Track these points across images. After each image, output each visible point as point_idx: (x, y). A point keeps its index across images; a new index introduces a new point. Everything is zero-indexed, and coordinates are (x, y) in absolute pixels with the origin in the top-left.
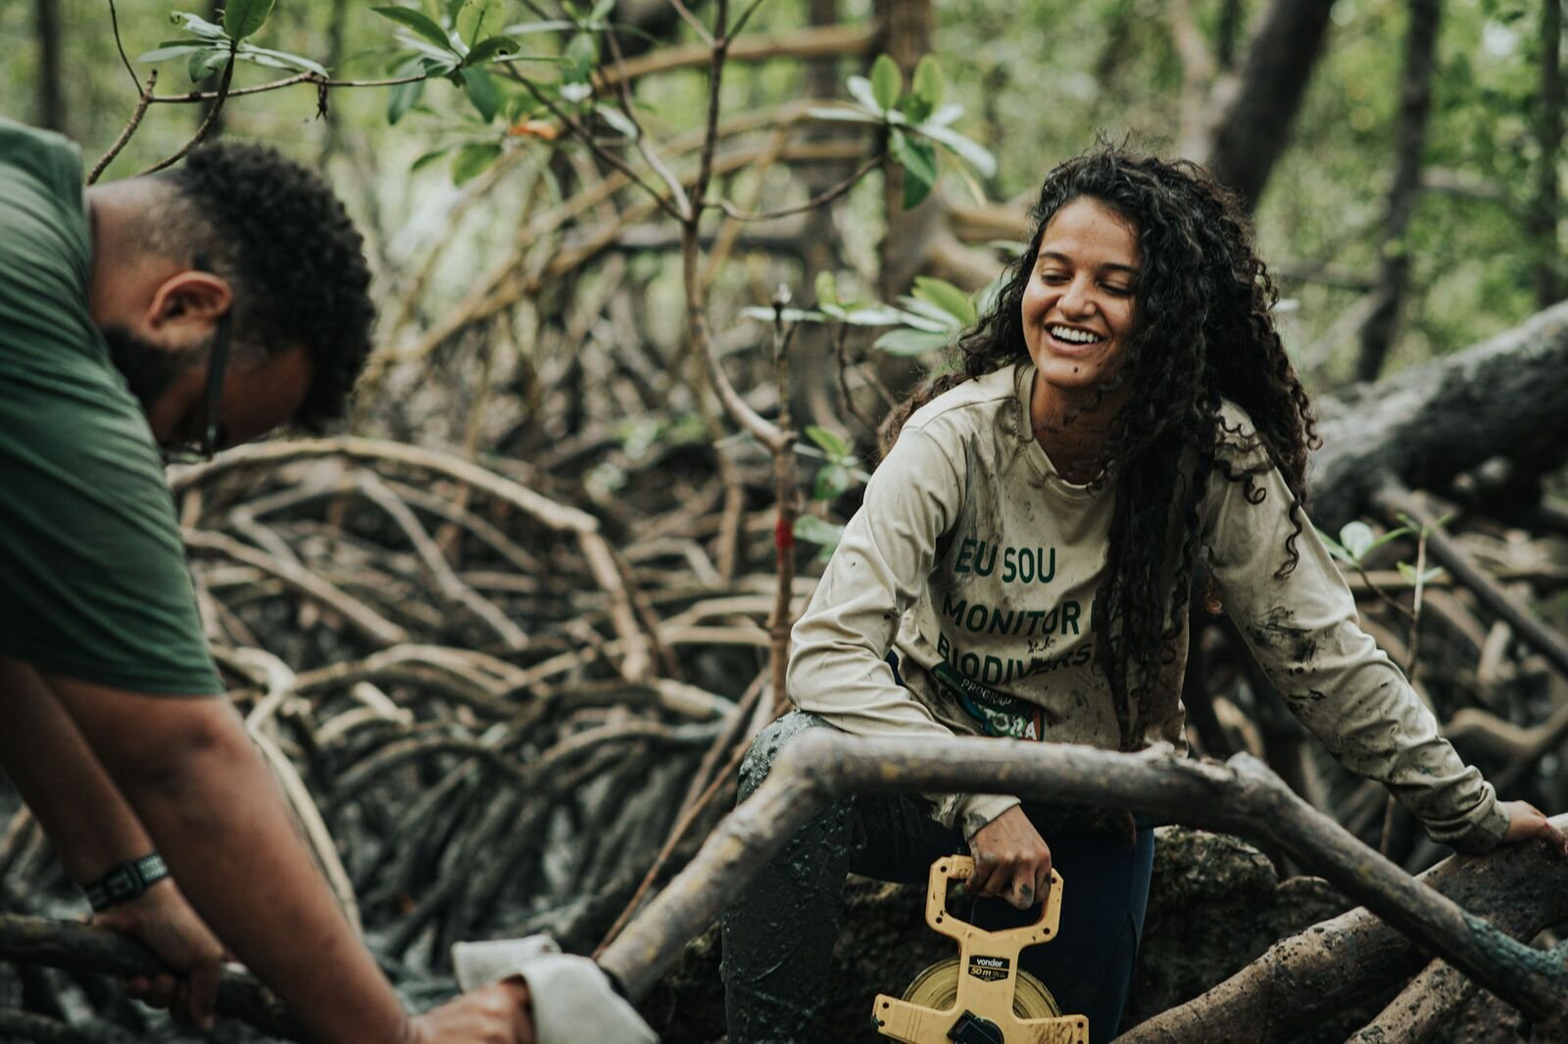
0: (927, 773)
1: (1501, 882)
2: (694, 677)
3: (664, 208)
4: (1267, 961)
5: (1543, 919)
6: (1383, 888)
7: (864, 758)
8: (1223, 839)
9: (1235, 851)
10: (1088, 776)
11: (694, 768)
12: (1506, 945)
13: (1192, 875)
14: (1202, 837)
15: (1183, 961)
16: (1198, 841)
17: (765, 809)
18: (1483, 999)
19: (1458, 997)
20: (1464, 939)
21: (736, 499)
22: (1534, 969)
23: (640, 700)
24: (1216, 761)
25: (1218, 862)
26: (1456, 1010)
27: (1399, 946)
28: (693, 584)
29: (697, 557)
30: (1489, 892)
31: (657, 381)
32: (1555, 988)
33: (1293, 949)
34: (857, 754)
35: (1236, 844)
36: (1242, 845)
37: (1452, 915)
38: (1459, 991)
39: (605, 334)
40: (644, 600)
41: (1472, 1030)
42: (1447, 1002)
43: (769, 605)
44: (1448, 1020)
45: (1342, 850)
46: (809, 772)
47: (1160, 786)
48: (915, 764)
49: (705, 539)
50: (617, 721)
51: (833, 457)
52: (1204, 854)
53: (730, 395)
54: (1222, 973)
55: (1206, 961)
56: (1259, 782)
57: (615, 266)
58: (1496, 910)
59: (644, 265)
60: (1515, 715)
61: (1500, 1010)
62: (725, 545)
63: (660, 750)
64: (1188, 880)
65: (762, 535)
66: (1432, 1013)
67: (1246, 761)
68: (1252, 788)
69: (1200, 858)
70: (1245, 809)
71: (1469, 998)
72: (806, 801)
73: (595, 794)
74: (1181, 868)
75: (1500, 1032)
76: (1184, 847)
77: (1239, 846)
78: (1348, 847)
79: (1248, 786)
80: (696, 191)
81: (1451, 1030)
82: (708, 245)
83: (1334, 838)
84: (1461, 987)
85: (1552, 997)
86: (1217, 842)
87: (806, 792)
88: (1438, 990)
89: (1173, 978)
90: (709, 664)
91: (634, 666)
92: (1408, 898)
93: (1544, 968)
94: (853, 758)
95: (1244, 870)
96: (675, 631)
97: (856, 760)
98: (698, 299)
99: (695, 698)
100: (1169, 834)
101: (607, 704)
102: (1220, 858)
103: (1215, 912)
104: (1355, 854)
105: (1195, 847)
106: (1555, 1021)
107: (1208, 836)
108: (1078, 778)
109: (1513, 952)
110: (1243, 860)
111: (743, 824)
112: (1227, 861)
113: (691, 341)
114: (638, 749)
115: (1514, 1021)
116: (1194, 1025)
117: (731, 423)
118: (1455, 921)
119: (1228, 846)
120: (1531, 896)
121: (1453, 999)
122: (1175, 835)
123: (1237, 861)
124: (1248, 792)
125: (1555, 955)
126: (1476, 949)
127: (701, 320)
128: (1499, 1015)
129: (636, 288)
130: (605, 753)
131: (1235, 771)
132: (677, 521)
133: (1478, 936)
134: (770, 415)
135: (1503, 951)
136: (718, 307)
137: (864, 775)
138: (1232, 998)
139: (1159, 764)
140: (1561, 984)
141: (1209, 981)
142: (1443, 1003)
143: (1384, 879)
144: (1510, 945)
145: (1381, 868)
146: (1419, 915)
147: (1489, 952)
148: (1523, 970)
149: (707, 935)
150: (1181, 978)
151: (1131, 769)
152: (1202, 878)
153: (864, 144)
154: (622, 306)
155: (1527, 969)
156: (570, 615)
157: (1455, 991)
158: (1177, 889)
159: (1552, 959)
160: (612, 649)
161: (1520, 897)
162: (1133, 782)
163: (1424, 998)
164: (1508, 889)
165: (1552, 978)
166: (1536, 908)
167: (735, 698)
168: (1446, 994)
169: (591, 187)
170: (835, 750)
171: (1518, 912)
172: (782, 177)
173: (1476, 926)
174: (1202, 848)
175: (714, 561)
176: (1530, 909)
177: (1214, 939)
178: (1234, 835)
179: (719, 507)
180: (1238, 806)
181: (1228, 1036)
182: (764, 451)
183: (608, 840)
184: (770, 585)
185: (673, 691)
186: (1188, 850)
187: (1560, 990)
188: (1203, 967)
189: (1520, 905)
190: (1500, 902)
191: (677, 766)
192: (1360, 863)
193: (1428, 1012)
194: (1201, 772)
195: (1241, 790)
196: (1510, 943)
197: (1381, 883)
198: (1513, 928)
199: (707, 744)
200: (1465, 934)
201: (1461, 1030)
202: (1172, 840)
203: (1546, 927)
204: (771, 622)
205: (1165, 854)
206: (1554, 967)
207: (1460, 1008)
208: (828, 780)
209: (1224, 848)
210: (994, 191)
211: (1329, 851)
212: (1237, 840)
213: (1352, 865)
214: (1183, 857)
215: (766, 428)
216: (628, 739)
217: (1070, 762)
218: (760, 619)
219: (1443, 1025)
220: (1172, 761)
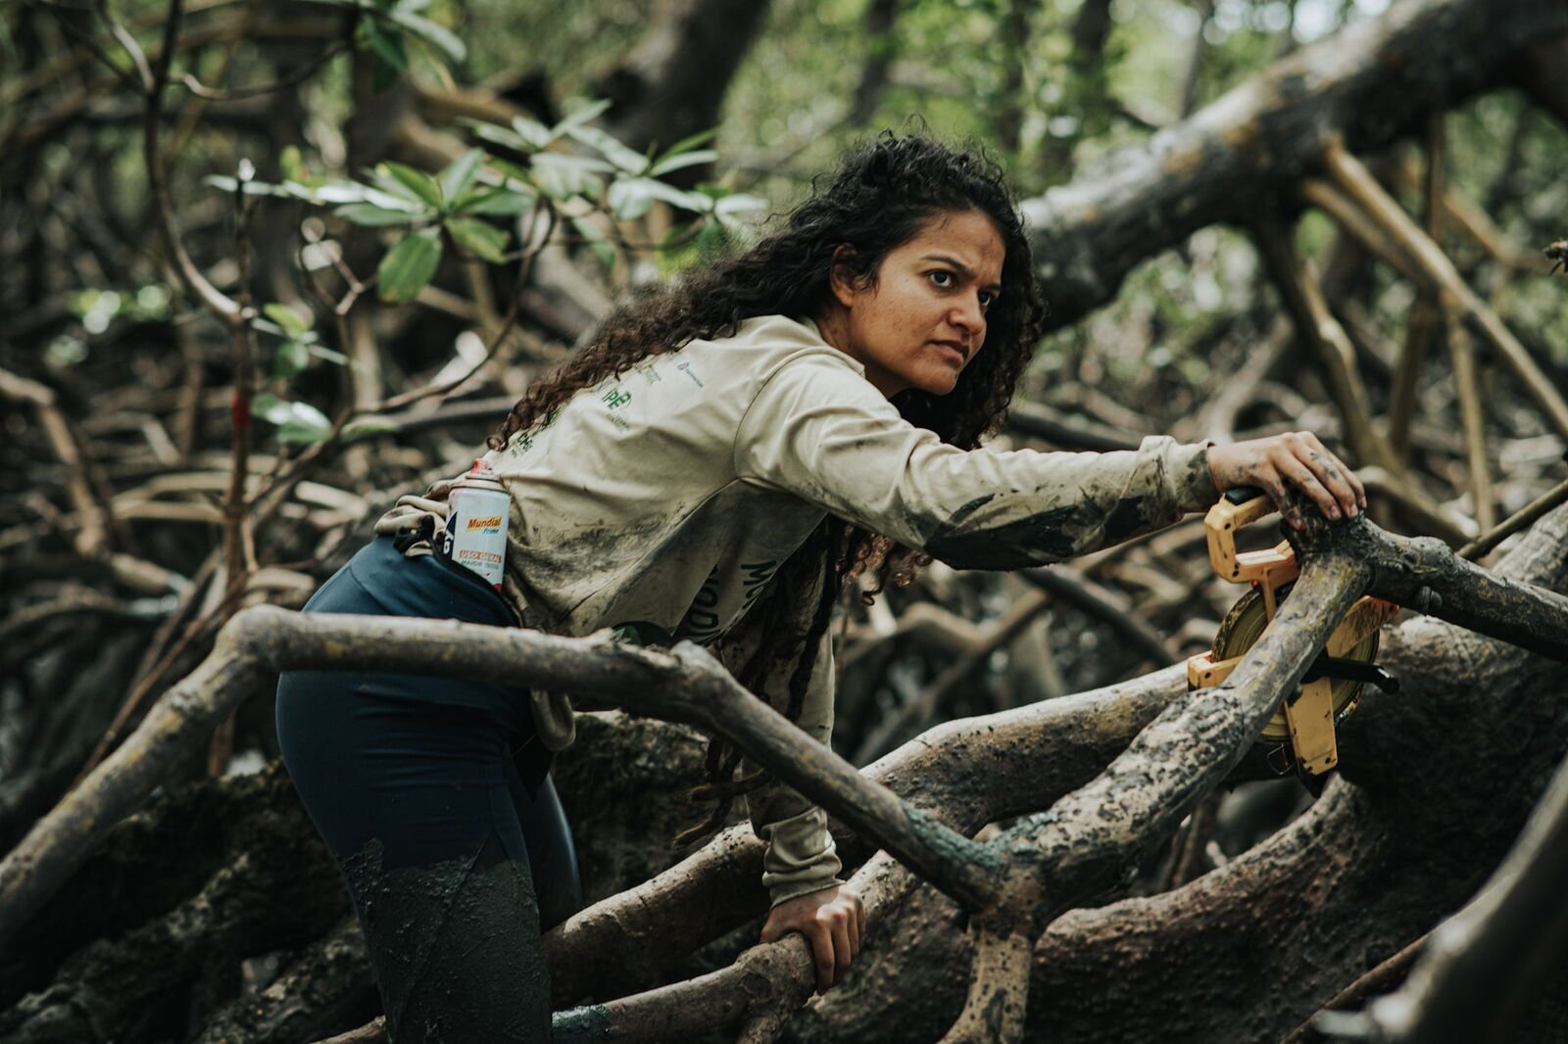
0: (372, 652)
1: (948, 775)
2: (148, 554)
3: (128, 81)
4: (714, 849)
5: (988, 814)
6: (824, 778)
7: (308, 634)
8: (673, 727)
9: (684, 739)
10: (533, 659)
11: (146, 642)
12: (944, 836)
13: (642, 762)
14: (652, 725)
15: (630, 847)
16: (649, 728)
17: (208, 682)
18: (926, 892)
19: (902, 889)
20: (902, 830)
21: (195, 376)
22: (970, 860)
23: (94, 572)
24: (660, 648)
25: (668, 749)
26: (900, 902)
27: (844, 837)
28: (149, 459)
29: (155, 433)
30: (935, 785)
31: (118, 254)
32: (992, 880)
33: (740, 838)
34: (302, 629)
35: (686, 732)
36: (692, 733)
37: (891, 805)
38: (904, 883)
39: (66, 207)
40: (101, 474)
41: (915, 922)
42: (891, 894)
43: (223, 481)
44: (891, 911)
45: (783, 739)
46: (253, 647)
47: (603, 671)
48: (360, 643)
49: (164, 415)
50: (71, 596)
51: (293, 333)
52: (654, 741)
53: (191, 272)
54: (668, 860)
55: (652, 848)
56: (703, 669)
57: (79, 138)
58: (942, 803)
59: (108, 139)
60: (967, 611)
61: (944, 902)
62: (183, 422)
63: (114, 624)
64: (637, 767)
65: (220, 412)
66: (877, 904)
67: (690, 649)
68: (696, 676)
69: (650, 745)
70: (689, 697)
71: (914, 890)
72: (249, 676)
73: (45, 666)
74: (630, 755)
75: (943, 924)
76: (634, 734)
77: (689, 735)
78: (790, 737)
79: (691, 674)
80: (160, 65)
81: (895, 921)
82: (172, 119)
83: (776, 727)
84: (906, 879)
85: (990, 888)
86: (666, 730)
87: (249, 667)
88: (882, 882)
89: (620, 863)
90: (164, 541)
91: (89, 540)
92: (848, 788)
93: (981, 859)
94: (298, 634)
95: (693, 758)
96: (129, 505)
97: (300, 636)
98: (160, 172)
99: (150, 574)
100: (620, 720)
101: (61, 577)
102: (670, 746)
103: (663, 800)
104: (797, 743)
105: (645, 735)
106: (992, 911)
107: (659, 724)
108: (523, 661)
109: (952, 843)
110: (693, 748)
111: (186, 697)
112: (677, 749)
113: (153, 214)
114: (90, 625)
115: (952, 913)
116: (639, 911)
117: (193, 299)
118: (894, 812)
119: (678, 734)
120: (977, 790)
121: (897, 891)
122: (625, 722)
123: (687, 749)
124: (691, 679)
125: (993, 846)
126: (915, 840)
127: (163, 195)
128: (943, 907)
129: (102, 162)
130: (57, 627)
131: (679, 659)
132: (134, 396)
133: (917, 827)
134: (229, 292)
135: (940, 842)
136: (182, 183)
137: (308, 652)
138: (679, 885)
139: (604, 651)
140: (998, 875)
141: (656, 868)
142: (888, 895)
143: (825, 769)
144: (948, 835)
145: (823, 758)
146: (859, 805)
147: (928, 842)
148: (961, 861)
149: (155, 811)
150: (628, 864)
151: (575, 654)
152: (651, 765)
153: (332, 24)
154: (85, 180)
155: (964, 860)
156: (25, 486)
157: (899, 883)
158: (625, 775)
159: (989, 850)
160: (68, 523)
161: (965, 792)
162: (577, 666)
163: (869, 889)
164: (954, 783)
165: (989, 870)
166: (982, 802)
167: (189, 574)
168: (889, 886)
169: (56, 60)
170: (280, 626)
171: (963, 806)
172: (250, 55)
173: (915, 817)
174: (651, 736)
175: (172, 437)
176: (976, 804)
177: (662, 827)
178: (683, 722)
179: (178, 381)
180: (681, 694)
181: (674, 923)
182: (223, 330)
183: (59, 713)
184: (226, 462)
185: (126, 565)
186: (637, 738)
187: (997, 881)
188: (650, 854)
189: (967, 798)
190: (946, 796)
191: (129, 640)
192: (802, 752)
193: (873, 904)
194: (645, 658)
195: (684, 677)
196: (950, 836)
197: (821, 773)
198: (957, 822)
199: (160, 619)
200: (903, 824)
201: (905, 921)
202: (622, 727)
203: (991, 821)
204: (224, 500)
205: (614, 740)
206: (991, 858)
207: (904, 898)
208: (272, 656)
209: (674, 735)
210: (462, 74)
211: (770, 740)
212: (687, 728)
213: (793, 755)
214: (633, 744)
215: (227, 306)
216: (81, 612)
217: (515, 645)
218: (213, 496)
219: (886, 916)
220: (616, 647)
